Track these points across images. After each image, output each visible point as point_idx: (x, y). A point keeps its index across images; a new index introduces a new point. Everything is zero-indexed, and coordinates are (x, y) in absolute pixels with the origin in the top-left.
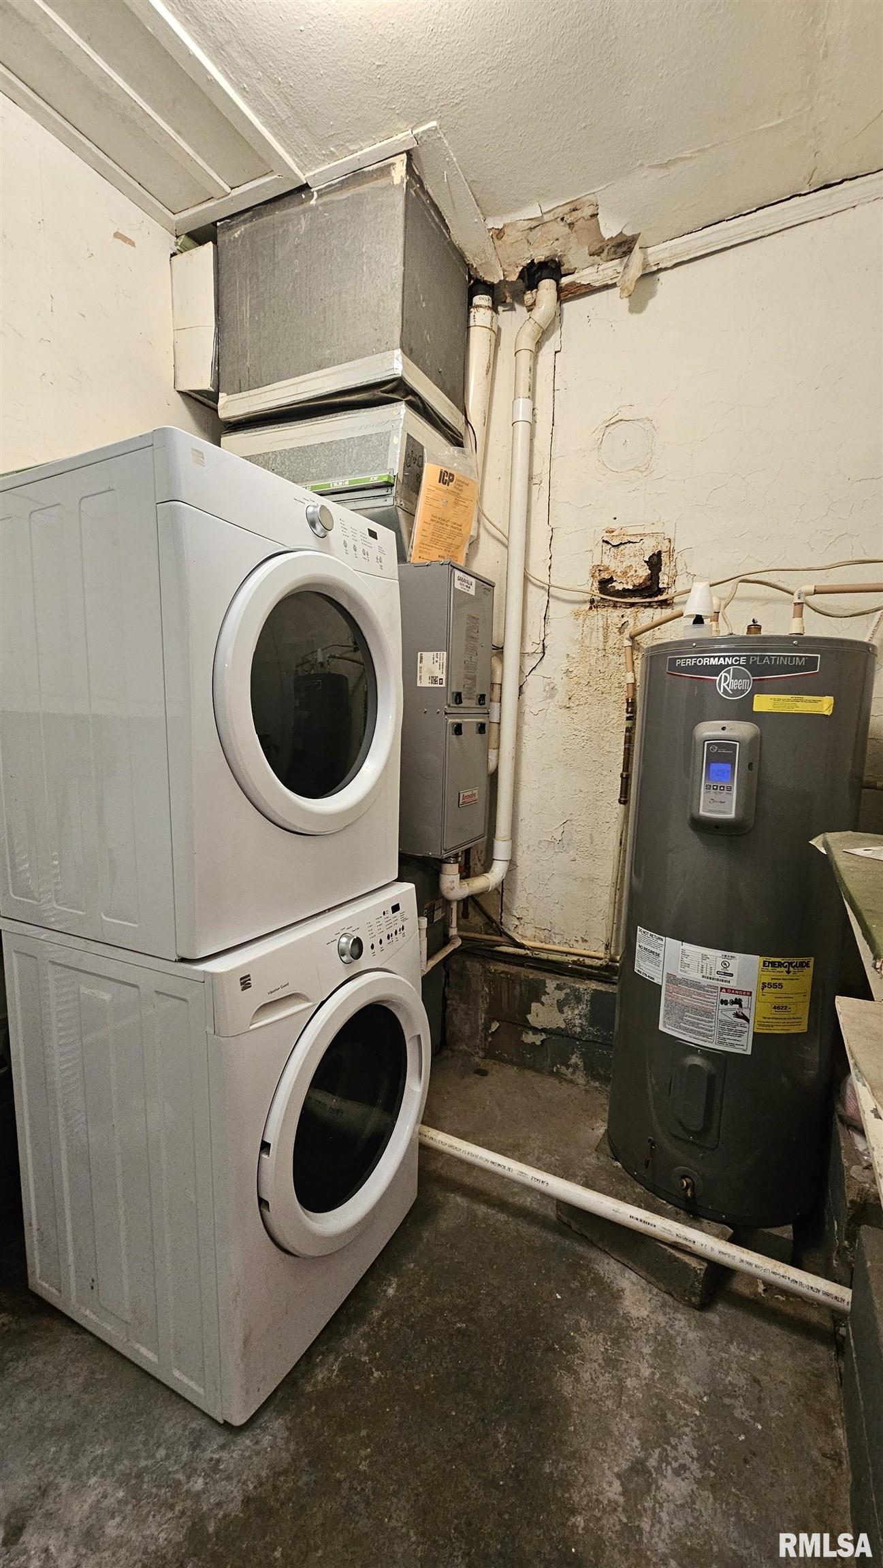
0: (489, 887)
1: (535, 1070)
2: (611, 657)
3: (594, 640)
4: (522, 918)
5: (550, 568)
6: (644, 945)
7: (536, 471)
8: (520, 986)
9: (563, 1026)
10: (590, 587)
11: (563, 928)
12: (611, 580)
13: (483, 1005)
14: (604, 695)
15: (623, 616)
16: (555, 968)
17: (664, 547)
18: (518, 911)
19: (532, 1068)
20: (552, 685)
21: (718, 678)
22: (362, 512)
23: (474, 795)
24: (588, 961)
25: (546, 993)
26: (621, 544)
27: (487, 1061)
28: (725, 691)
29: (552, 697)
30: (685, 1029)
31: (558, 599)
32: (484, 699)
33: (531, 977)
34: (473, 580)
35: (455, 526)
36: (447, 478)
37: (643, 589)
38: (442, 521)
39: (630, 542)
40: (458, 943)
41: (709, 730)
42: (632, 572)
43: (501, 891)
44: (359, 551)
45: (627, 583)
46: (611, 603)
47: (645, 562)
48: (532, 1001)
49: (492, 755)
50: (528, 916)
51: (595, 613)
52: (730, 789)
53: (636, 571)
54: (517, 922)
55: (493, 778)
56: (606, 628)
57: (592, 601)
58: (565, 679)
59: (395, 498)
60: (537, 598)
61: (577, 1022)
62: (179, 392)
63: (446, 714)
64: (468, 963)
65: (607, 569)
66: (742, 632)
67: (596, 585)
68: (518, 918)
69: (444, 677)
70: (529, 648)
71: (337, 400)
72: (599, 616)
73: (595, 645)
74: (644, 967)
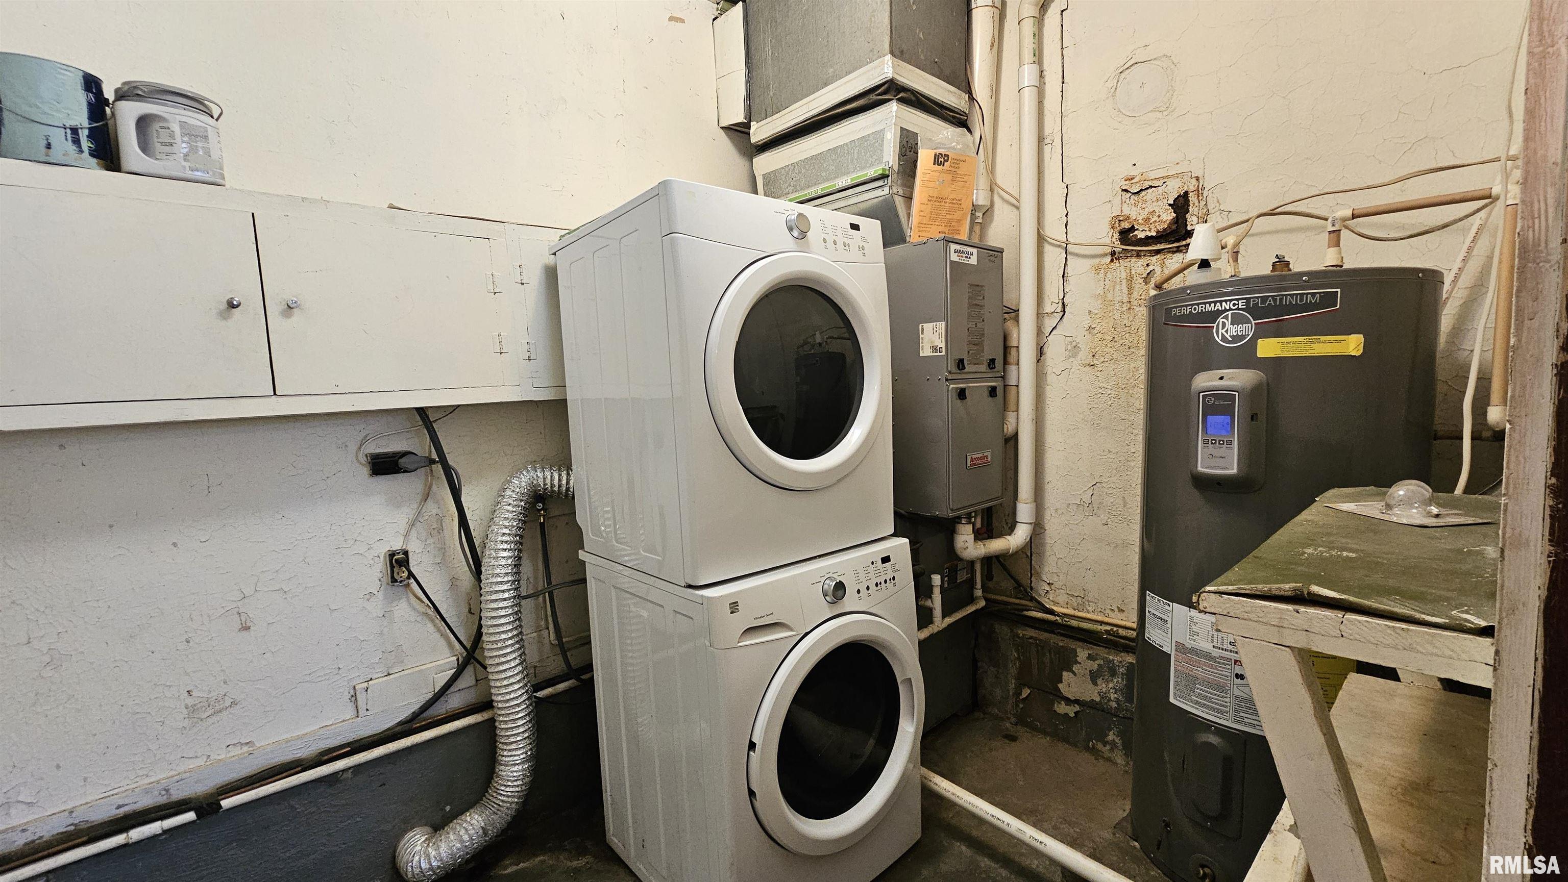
0: (1009, 549)
1: (1068, 742)
2: (1137, 309)
3: (1117, 293)
4: (1052, 584)
5: (1066, 225)
6: (1153, 611)
7: (1047, 131)
8: (1050, 652)
9: (1098, 699)
10: (1109, 239)
11: (1096, 596)
12: (1132, 229)
13: (1013, 670)
14: (1132, 350)
15: (1148, 265)
16: (1089, 637)
17: (1191, 186)
18: (1048, 576)
19: (1066, 740)
20: (1074, 343)
21: (1215, 325)
22: (843, 209)
23: (987, 457)
24: (1122, 632)
25: (1077, 662)
26: (1142, 190)
27: (1019, 727)
28: (1224, 339)
29: (1074, 355)
30: (1197, 703)
31: (1077, 255)
32: (994, 363)
33: (1061, 644)
34: (975, 251)
35: (955, 202)
36: (942, 160)
37: (1167, 234)
38: (940, 199)
39: (1151, 187)
40: (982, 603)
41: (1205, 380)
42: (1155, 218)
43: (1029, 555)
44: (840, 245)
45: (1150, 230)
46: (1134, 253)
47: (1170, 205)
48: (1063, 670)
49: (1011, 417)
50: (1058, 582)
51: (1118, 265)
52: (1230, 443)
53: (1159, 216)
54: (1047, 588)
55: (1012, 441)
56: (1130, 279)
57: (1113, 254)
58: (1088, 336)
59: (891, 187)
60: (1053, 256)
61: (1113, 696)
62: (722, 128)
63: (947, 380)
64: (997, 626)
65: (1128, 218)
66: (1267, 270)
67: (1116, 235)
68: (1049, 584)
69: (943, 345)
70: (1048, 308)
71: (840, 110)
72: (1122, 268)
73: (1119, 299)
74: (1154, 635)
